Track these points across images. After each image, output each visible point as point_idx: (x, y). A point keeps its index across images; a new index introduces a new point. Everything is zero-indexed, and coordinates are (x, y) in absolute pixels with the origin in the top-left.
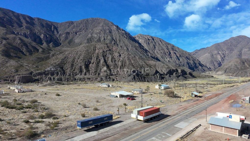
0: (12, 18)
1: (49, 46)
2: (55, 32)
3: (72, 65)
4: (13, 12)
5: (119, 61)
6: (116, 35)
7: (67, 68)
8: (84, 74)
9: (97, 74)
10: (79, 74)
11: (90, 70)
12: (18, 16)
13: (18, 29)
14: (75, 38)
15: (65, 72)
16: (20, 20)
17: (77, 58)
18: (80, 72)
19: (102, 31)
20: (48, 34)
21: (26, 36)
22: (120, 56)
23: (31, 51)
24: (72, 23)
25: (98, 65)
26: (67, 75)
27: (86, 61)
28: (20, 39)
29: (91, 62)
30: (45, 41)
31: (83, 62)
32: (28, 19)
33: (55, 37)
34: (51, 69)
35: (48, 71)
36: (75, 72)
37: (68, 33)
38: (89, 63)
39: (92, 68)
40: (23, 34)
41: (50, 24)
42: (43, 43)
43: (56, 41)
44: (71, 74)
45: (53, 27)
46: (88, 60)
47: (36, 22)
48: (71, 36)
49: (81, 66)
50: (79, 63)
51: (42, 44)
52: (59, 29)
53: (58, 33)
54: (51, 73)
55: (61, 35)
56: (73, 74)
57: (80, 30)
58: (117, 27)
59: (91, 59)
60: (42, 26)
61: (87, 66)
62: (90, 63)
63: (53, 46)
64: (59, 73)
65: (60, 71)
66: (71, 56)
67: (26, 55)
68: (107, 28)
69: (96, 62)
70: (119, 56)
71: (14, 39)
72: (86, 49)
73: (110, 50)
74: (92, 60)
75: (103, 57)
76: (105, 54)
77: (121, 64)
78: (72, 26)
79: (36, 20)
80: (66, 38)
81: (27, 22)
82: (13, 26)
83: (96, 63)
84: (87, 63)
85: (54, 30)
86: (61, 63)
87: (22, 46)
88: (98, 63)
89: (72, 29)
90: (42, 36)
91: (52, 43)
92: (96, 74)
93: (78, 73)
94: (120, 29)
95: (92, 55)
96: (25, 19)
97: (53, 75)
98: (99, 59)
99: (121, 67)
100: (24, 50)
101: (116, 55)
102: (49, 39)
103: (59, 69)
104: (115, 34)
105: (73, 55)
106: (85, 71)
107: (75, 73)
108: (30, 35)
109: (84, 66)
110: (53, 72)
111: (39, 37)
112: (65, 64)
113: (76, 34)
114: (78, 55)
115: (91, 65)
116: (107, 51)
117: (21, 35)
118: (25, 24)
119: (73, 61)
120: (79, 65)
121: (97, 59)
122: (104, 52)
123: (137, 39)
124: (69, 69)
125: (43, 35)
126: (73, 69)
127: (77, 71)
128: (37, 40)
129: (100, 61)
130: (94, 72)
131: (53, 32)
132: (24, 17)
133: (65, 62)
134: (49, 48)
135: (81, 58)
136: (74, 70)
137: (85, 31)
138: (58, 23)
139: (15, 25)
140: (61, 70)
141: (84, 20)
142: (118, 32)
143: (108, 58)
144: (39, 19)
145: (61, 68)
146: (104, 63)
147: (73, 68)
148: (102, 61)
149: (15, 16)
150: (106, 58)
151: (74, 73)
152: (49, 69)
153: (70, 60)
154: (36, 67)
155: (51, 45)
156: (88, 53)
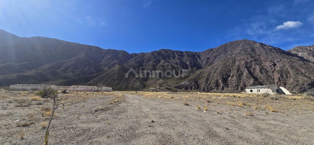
0: (170, 54)
2: (199, 60)
3: (208, 79)
4: (171, 50)
5: (273, 72)
6: (262, 52)
7: (202, 82)
8: (221, 88)
9: (239, 88)
10: (214, 89)
11: (229, 84)
12: (173, 52)
13: (172, 60)
14: (215, 61)
15: (199, 86)
16: (175, 54)
18: (216, 86)
19: (242, 50)
20: (192, 61)
21: (177, 64)
22: (275, 65)
24: (212, 50)
25: (240, 78)
26: (201, 90)
27: (223, 75)
28: (171, 65)
29: (230, 75)
30: (190, 67)
31: (219, 75)
32: (179, 53)
33: (198, 63)
34: (185, 83)
35: (183, 85)
36: (210, 86)
37: (209, 58)
38: (227, 76)
39: (232, 82)
40: (175, 62)
41: (194, 54)
42: (188, 68)
43: (199, 66)
44: (206, 88)
45: (196, 55)
46: (226, 74)
47: (185, 54)
48: (211, 60)
49: (218, 80)
50: (215, 77)
52: (201, 57)
53: (200, 59)
54: (185, 87)
55: (202, 61)
56: (208, 89)
57: (219, 54)
58: (262, 44)
59: (230, 71)
60: (189, 56)
61: (225, 80)
62: (229, 76)
63: (195, 69)
64: (193, 87)
65: (194, 85)
66: (206, 70)
68: (248, 47)
69: (237, 75)
70: (272, 65)
71: (168, 66)
72: (223, 62)
73: (255, 60)
74: (232, 73)
75: (247, 68)
76: (249, 65)
77: (280, 75)
78: (213, 52)
79: (185, 53)
80: (207, 62)
81: (179, 55)
82: (169, 59)
84: (225, 76)
86: (196, 78)
88: (240, 76)
89: (212, 54)
90: (188, 63)
91: (195, 67)
92: (238, 89)
94: (265, 45)
95: (231, 68)
96: (177, 53)
97: (187, 90)
98: (241, 71)
99: (279, 79)
101: (267, 64)
102: (193, 65)
103: (193, 83)
104: (260, 51)
105: (208, 70)
106: (222, 85)
108: (180, 63)
109: (220, 80)
110: (187, 87)
111: (186, 64)
112: (200, 79)
113: (216, 58)
114: (215, 69)
115: (230, 78)
116: (251, 61)
118: (177, 57)
119: (209, 76)
120: (215, 79)
121: (238, 71)
122: (247, 62)
124: (204, 83)
125: (188, 62)
127: (213, 85)
128: (184, 66)
129: (242, 74)
130: (234, 86)
131: (197, 59)
132: (177, 52)
133: (201, 77)
134: (193, 71)
135: (218, 71)
136: (209, 85)
137: (224, 54)
138: (201, 52)
139: (171, 58)
141: (222, 45)
142: (264, 48)
143: (254, 69)
144: (186, 52)
145: (195, 82)
146: (249, 76)
147: (209, 82)
148: (246, 72)
149: (171, 52)
150: (251, 69)
151: (209, 87)
152: (183, 83)
153: (206, 75)
154: (176, 83)
155: (194, 69)
156: (226, 66)
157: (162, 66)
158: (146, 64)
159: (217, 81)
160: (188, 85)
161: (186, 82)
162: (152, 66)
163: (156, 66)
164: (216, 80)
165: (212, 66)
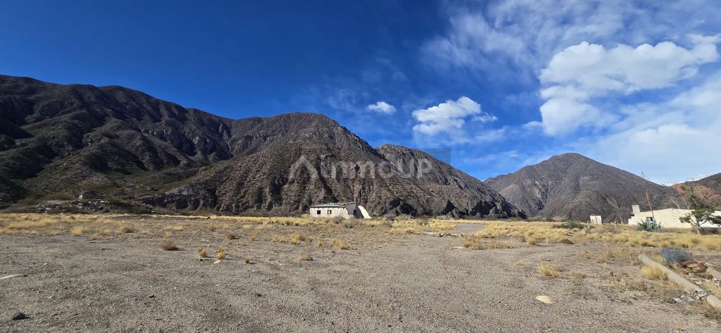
0: (144, 106)
1: (206, 159)
2: (225, 136)
3: (240, 185)
4: (148, 97)
5: (354, 180)
7: (226, 191)
8: (266, 207)
9: (300, 208)
10: (252, 207)
11: (283, 197)
12: (156, 104)
13: (150, 125)
14: (262, 146)
15: (217, 200)
16: (159, 110)
17: (254, 170)
18: (256, 202)
19: (315, 134)
20: (209, 138)
21: (162, 137)
23: (162, 162)
24: (260, 120)
25: (305, 188)
26: (221, 209)
27: (275, 178)
28: (144, 139)
29: (287, 180)
30: (201, 150)
31: (267, 178)
32: (174, 110)
33: (222, 143)
34: (180, 191)
35: (172, 196)
36: (244, 200)
37: (250, 138)
38: (283, 181)
39: (289, 193)
40: (157, 132)
41: (217, 120)
42: (196, 154)
43: (224, 151)
44: (233, 205)
45: (221, 126)
46: (281, 176)
47: (191, 117)
48: (254, 143)
49: (262, 188)
50: (258, 180)
51: (194, 154)
52: (233, 130)
53: (230, 136)
54: (178, 201)
55: (234, 141)
56: (237, 207)
57: (274, 133)
58: (345, 129)
59: (289, 172)
60: (202, 124)
61: (277, 190)
62: (285, 181)
63: (215, 158)
64: (202, 202)
65: (205, 197)
66: (239, 164)
67: (146, 170)
68: (325, 129)
69: (300, 180)
71: (131, 138)
72: (278, 151)
73: (332, 156)
77: (361, 186)
78: (260, 125)
79: (191, 112)
80: (245, 146)
81: (172, 115)
82: (139, 119)
83: (298, 183)
84: (278, 181)
85: (223, 131)
86: (214, 180)
87: (143, 151)
88: (304, 183)
89: (258, 131)
90: (196, 140)
91: (213, 154)
92: (297, 208)
93: (250, 205)
94: (349, 133)
96: (169, 109)
97: (182, 208)
99: (360, 192)
100: (146, 159)
102: (209, 147)
103: (203, 192)
105: (245, 164)
106: (269, 199)
107: (243, 205)
108: (172, 136)
109: (268, 189)
110: (185, 200)
111: (190, 142)
112: (222, 183)
113: (265, 139)
114: (259, 163)
115: (286, 186)
116: (326, 158)
117: (153, 134)
118: (166, 117)
119: (244, 177)
120: (257, 186)
122: (319, 158)
123: (382, 152)
124: (231, 194)
125: (197, 138)
126: (240, 195)
127: (250, 199)
128: (185, 146)
129: (309, 178)
130: (292, 202)
131: (221, 135)
132: (168, 106)
133: (224, 179)
134: (206, 162)
135: (265, 169)
136: (242, 197)
137: (282, 134)
138: (232, 120)
139: (147, 117)
140: (207, 195)
141: (281, 117)
142: (347, 137)
144: (196, 111)
145: (209, 190)
146: (320, 182)
147: (242, 191)
149: (149, 103)
151: (240, 204)
152: (175, 191)
153: (238, 174)
154: (152, 189)
155: (211, 157)
156: (283, 160)
157: (110, 136)
158: (38, 120)
159: (261, 190)
160: (189, 196)
161: (182, 188)
162: (69, 129)
163: (84, 133)
164: (259, 188)
165: (254, 155)
